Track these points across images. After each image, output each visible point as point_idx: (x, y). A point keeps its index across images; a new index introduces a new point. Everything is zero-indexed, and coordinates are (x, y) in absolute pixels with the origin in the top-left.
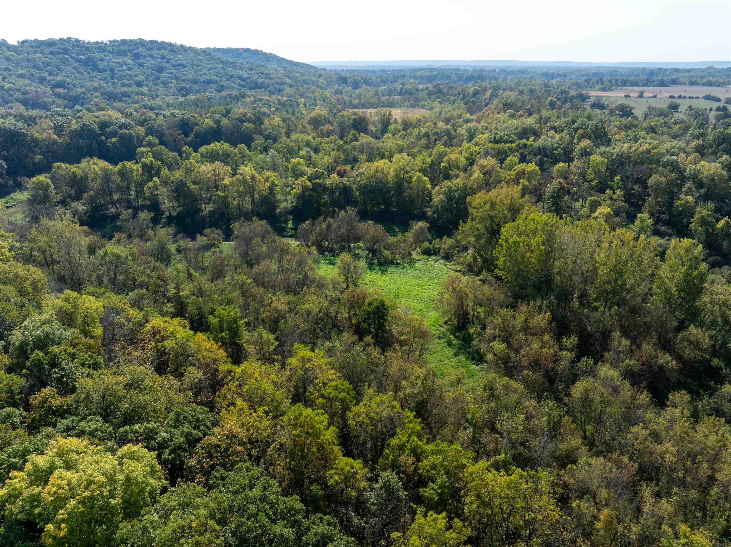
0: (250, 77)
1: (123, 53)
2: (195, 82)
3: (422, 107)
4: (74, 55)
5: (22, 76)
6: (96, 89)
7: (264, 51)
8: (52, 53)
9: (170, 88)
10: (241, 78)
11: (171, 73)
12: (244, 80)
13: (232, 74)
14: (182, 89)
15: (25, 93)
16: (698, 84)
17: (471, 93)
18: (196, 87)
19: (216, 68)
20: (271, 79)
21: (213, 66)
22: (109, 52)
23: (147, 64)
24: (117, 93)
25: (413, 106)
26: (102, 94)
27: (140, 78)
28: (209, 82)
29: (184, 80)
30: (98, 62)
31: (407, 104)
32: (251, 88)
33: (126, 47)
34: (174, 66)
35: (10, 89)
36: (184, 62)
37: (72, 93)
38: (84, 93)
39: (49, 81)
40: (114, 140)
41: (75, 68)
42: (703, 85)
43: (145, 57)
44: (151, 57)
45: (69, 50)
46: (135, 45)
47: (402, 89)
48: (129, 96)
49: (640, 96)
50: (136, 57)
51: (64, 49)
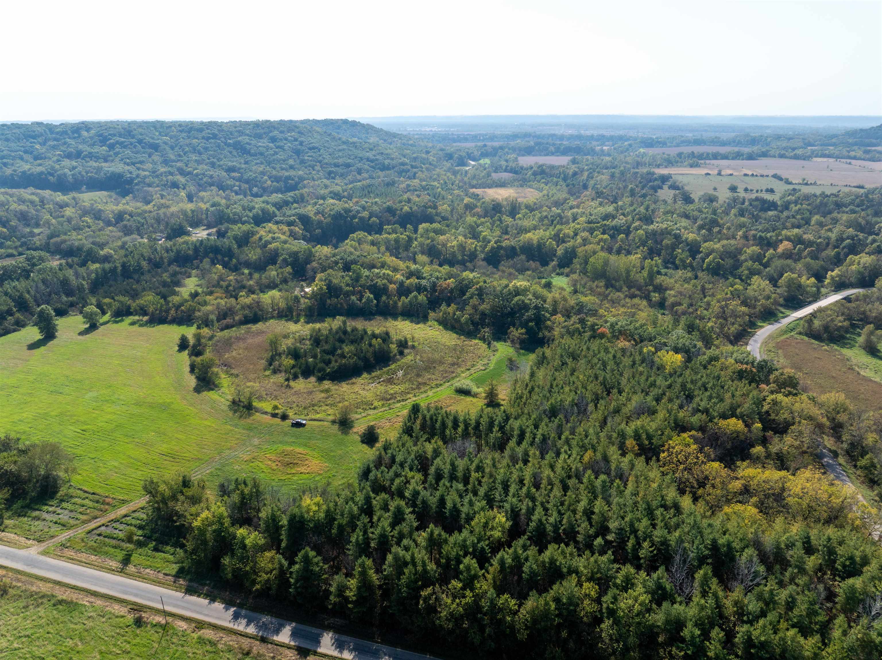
0: (377, 160)
1: (259, 137)
2: (336, 165)
3: (530, 187)
4: (223, 139)
5: (198, 162)
6: (263, 173)
7: (362, 122)
8: (203, 138)
9: (319, 171)
10: (368, 160)
11: (312, 156)
12: (372, 161)
13: (361, 155)
14: (330, 173)
15: (211, 177)
16: (786, 157)
17: (571, 173)
18: (340, 170)
19: (344, 150)
20: (392, 159)
21: (340, 148)
22: (248, 135)
23: (286, 147)
24: (281, 177)
25: (522, 186)
26: (270, 178)
27: (291, 162)
28: (348, 166)
29: (327, 164)
30: (248, 147)
31: (516, 184)
32: (382, 170)
33: (260, 131)
34: (310, 149)
35: (197, 175)
36: (316, 145)
37: (245, 177)
38: (256, 177)
39: (219, 166)
40: (357, 220)
41: (231, 152)
42: (791, 158)
43: (281, 140)
44: (286, 139)
45: (217, 135)
46: (268, 128)
47: (507, 166)
48: (293, 180)
49: (719, 174)
50: (273, 140)
51: (213, 134)
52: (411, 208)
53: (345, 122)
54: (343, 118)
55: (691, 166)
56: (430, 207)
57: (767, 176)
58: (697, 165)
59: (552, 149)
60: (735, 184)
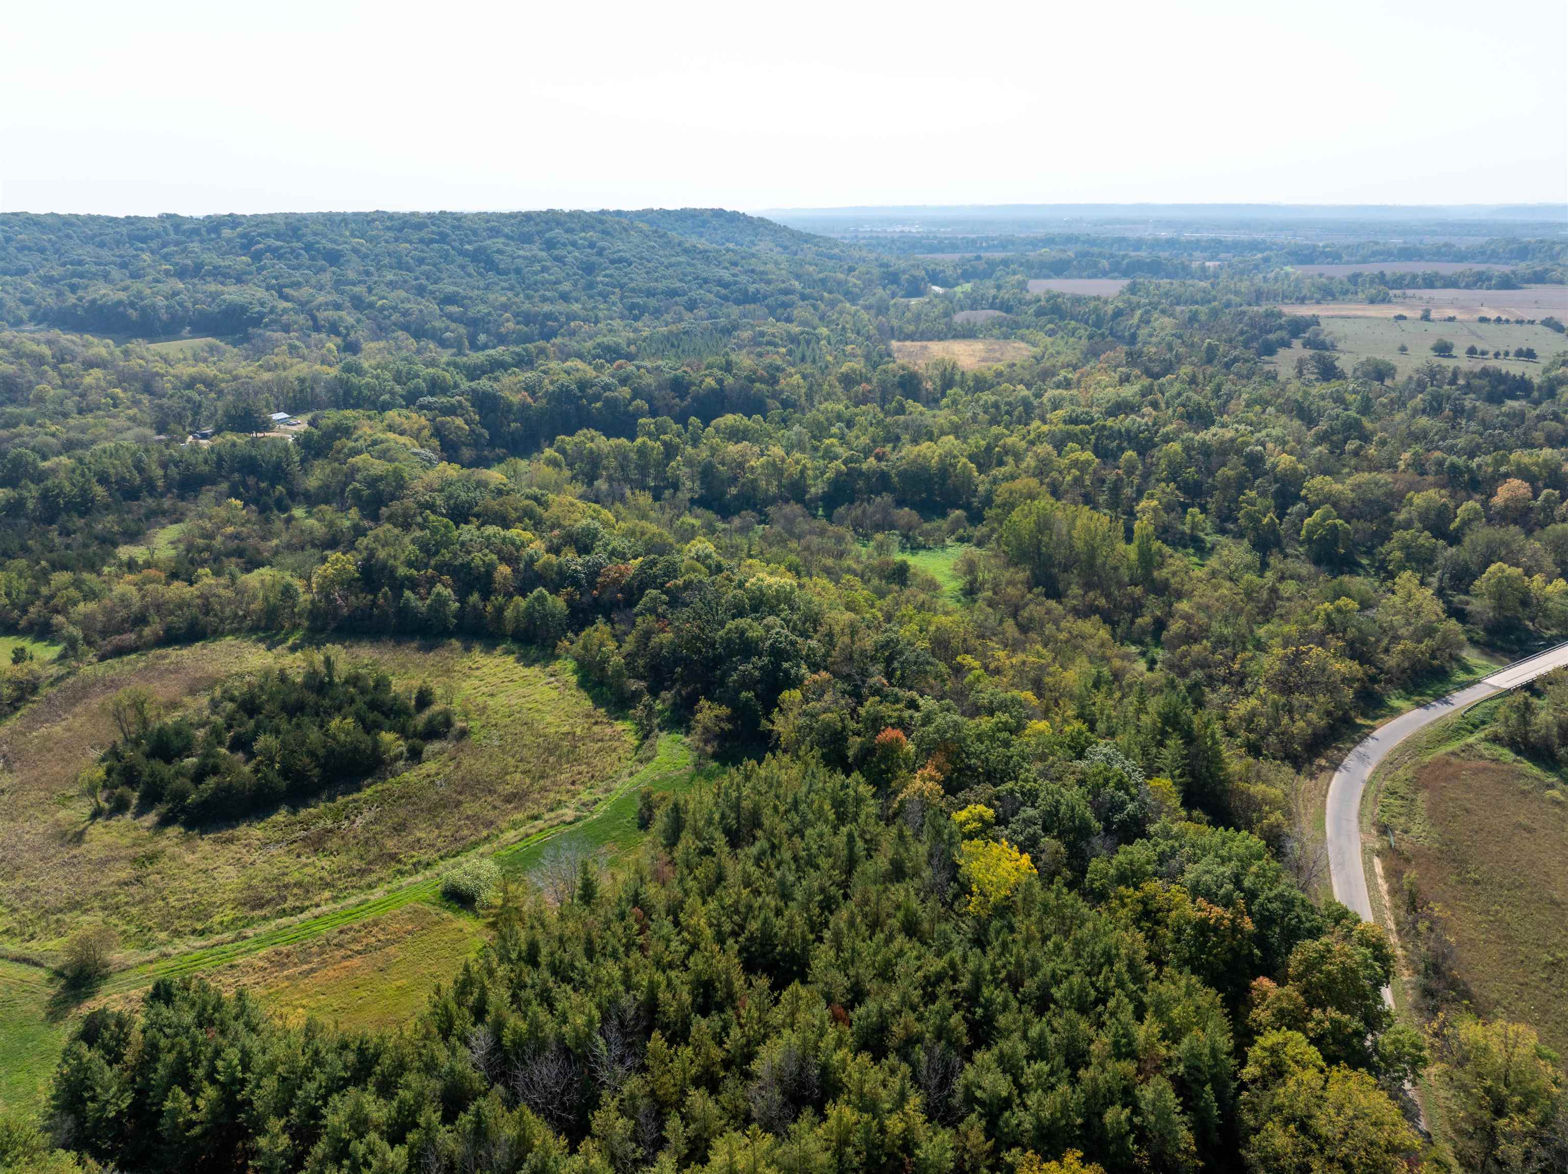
0: (736, 283)
1: (526, 239)
2: (650, 293)
3: (1023, 338)
4: (457, 244)
5: (392, 285)
6: (505, 307)
7: (749, 214)
8: (421, 241)
9: (614, 304)
10: (720, 283)
11: (611, 276)
12: (726, 286)
13: (705, 275)
14: (633, 307)
15: (405, 314)
17: (1110, 312)
18: (653, 302)
19: (679, 264)
20: (768, 282)
21: (673, 260)
22: (507, 236)
23: (569, 259)
24: (537, 314)
25: (1006, 337)
26: (516, 315)
27: (566, 286)
28: (673, 293)
29: (633, 290)
30: (497, 257)
32: (738, 302)
33: (530, 228)
34: (613, 262)
35: (383, 309)
36: (628, 255)
37: (471, 313)
38: (489, 314)
39: (432, 293)
40: (598, 405)
41: (463, 267)
43: (565, 245)
44: (574, 244)
45: (447, 235)
46: (547, 223)
47: (995, 298)
48: (556, 319)
49: (1426, 317)
50: (550, 245)
51: (441, 234)
52: (720, 381)
53: (719, 213)
54: (716, 206)
55: (1372, 302)
56: (761, 380)
57: (1532, 322)
58: (1385, 300)
59: (1105, 264)
60: (1448, 340)
